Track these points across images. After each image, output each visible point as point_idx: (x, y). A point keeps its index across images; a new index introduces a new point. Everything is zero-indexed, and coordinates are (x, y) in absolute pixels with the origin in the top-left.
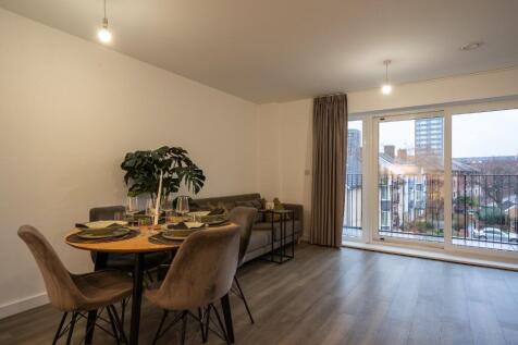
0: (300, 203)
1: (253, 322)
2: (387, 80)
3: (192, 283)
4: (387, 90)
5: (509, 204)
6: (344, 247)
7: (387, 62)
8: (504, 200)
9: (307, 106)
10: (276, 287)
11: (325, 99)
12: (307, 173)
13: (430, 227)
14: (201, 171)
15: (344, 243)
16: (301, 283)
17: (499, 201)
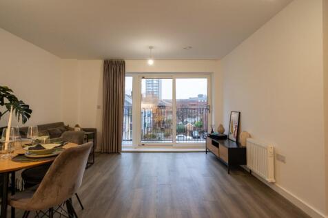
0: (93, 127)
1: (83, 208)
2: (151, 57)
3: (60, 186)
4: (151, 62)
5: (187, 122)
6: (123, 152)
7: (151, 48)
8: (185, 120)
9: (99, 64)
10: (90, 182)
11: (111, 61)
12: (99, 107)
13: (154, 137)
14: (28, 106)
15: (123, 150)
16: (105, 178)
17: (183, 121)
